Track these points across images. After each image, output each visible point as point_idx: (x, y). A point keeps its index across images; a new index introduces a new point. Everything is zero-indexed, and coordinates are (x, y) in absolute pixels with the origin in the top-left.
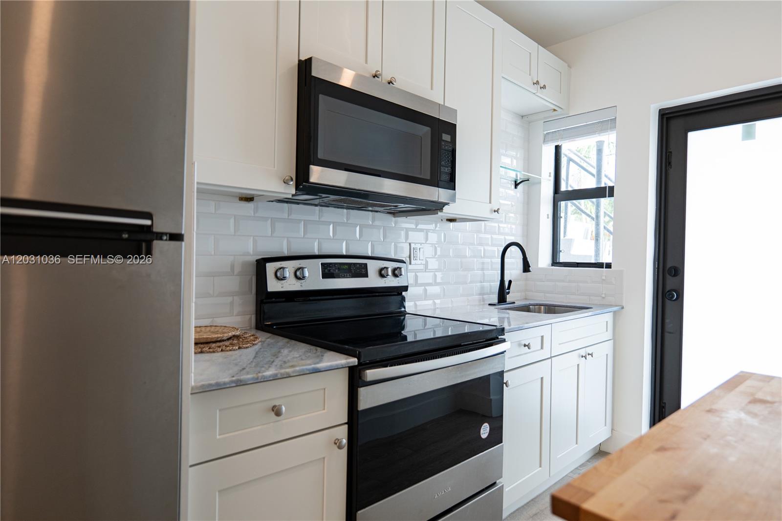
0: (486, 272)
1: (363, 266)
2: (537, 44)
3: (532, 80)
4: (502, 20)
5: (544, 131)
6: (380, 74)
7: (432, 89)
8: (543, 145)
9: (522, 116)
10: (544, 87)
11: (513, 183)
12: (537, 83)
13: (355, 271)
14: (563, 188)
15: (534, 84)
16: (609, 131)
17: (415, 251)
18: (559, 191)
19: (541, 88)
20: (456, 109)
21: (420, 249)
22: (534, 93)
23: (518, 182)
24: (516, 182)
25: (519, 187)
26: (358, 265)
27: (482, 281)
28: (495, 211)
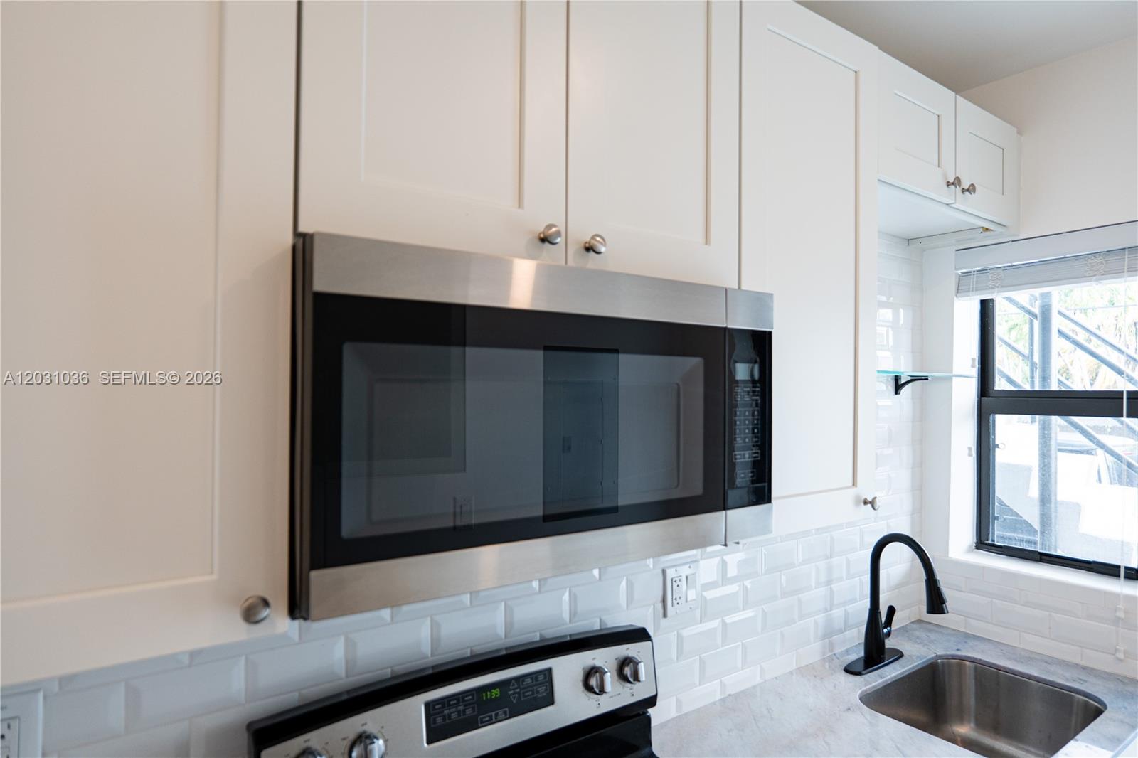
0: (835, 587)
1: (541, 677)
2: (954, 94)
3: (945, 175)
4: (877, 48)
5: (956, 269)
6: (558, 234)
7: (707, 242)
8: (955, 298)
9: (908, 240)
10: (971, 189)
11: (892, 383)
12: (957, 181)
13: (519, 697)
14: (1000, 384)
15: (948, 184)
16: (1126, 274)
17: (675, 584)
18: (991, 391)
19: (963, 191)
20: (771, 292)
21: (687, 577)
22: (947, 205)
23: (902, 382)
24: (897, 379)
25: (904, 390)
26: (528, 680)
27: (829, 608)
28: (866, 502)
